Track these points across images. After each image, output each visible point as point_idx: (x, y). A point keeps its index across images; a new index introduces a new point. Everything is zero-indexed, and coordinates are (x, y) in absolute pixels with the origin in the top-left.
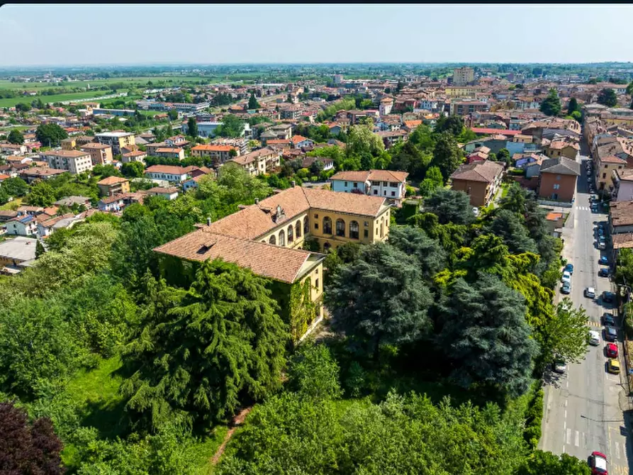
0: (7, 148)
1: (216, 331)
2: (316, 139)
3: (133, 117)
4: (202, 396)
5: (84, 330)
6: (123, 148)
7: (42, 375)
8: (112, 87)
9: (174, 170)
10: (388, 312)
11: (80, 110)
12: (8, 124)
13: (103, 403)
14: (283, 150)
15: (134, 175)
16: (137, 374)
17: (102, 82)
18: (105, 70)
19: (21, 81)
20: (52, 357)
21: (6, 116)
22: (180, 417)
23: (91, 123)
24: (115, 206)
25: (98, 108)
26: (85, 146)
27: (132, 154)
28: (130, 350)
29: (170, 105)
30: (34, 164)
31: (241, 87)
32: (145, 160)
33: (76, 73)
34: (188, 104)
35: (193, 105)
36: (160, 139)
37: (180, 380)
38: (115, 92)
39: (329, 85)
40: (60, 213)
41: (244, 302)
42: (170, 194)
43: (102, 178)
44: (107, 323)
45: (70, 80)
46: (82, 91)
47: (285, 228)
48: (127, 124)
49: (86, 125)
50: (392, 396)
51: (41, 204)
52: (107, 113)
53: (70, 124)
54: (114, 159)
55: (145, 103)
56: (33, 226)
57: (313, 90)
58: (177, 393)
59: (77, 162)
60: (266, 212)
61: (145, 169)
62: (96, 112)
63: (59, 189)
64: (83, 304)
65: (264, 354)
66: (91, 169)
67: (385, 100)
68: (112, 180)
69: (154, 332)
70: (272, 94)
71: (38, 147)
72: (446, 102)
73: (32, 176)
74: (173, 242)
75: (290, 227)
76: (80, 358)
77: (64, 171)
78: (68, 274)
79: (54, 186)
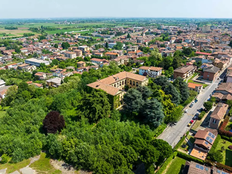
0: (54, 49)
1: (94, 103)
2: (145, 52)
3: (90, 39)
4: (91, 115)
5: (70, 101)
6: (85, 51)
7: (62, 108)
8: (85, 27)
9: (99, 60)
10: (132, 104)
11: (74, 36)
12: (54, 40)
13: (73, 116)
14: (133, 55)
15: (87, 61)
16: (79, 110)
17: (82, 24)
18: (83, 19)
19: (58, 23)
20: (64, 106)
21: (53, 37)
22: (87, 119)
23: (77, 41)
24: (81, 70)
25: (80, 35)
26: (75, 50)
27: (88, 54)
28: (78, 105)
29: (102, 35)
30: (61, 55)
31: (127, 28)
32: (91, 56)
33: (74, 20)
34: (108, 35)
35: (109, 35)
36: (97, 49)
37: (87, 112)
38: (85, 29)
39: (158, 29)
40: (67, 71)
41: (101, 98)
42: (96, 68)
43: (79, 61)
44: (75, 100)
45: (72, 24)
46: (75, 28)
47: (119, 82)
48: (88, 42)
49: (76, 42)
50: (128, 120)
51: (62, 68)
52: (82, 37)
53: (71, 41)
54: (83, 55)
55: (94, 34)
56: (60, 74)
57: (152, 30)
58: (86, 114)
59: (72, 55)
60: (114, 78)
61: (91, 59)
62: (79, 37)
63: (67, 64)
64: (71, 96)
65: (104, 109)
66: (76, 58)
67: (173, 38)
68: (81, 62)
69: (83, 102)
70: (137, 31)
71: (62, 49)
72: (194, 40)
73: (60, 59)
74: (91, 84)
75: (120, 82)
76: (69, 107)
77: (68, 58)
78: (68, 88)
79: (66, 63)
